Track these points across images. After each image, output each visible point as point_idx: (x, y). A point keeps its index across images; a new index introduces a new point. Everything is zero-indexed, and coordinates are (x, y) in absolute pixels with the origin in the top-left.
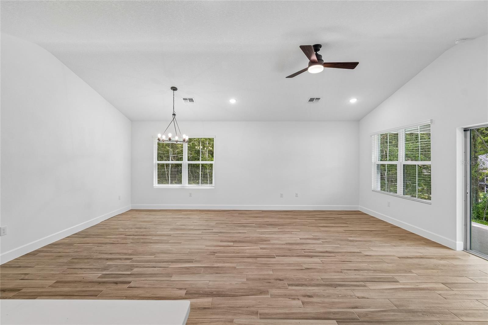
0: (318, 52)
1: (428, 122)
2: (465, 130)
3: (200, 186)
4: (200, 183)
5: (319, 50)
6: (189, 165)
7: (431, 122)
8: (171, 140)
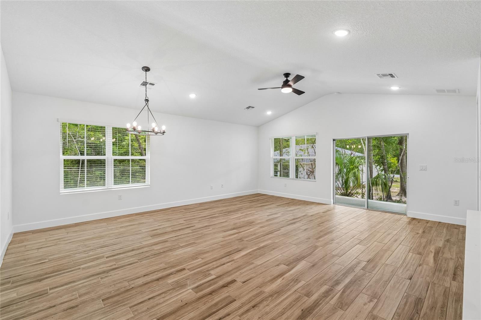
0: (288, 78)
1: (315, 134)
2: (334, 140)
3: (131, 186)
4: (131, 182)
5: (289, 77)
6: (115, 160)
7: (317, 134)
8: (136, 130)
